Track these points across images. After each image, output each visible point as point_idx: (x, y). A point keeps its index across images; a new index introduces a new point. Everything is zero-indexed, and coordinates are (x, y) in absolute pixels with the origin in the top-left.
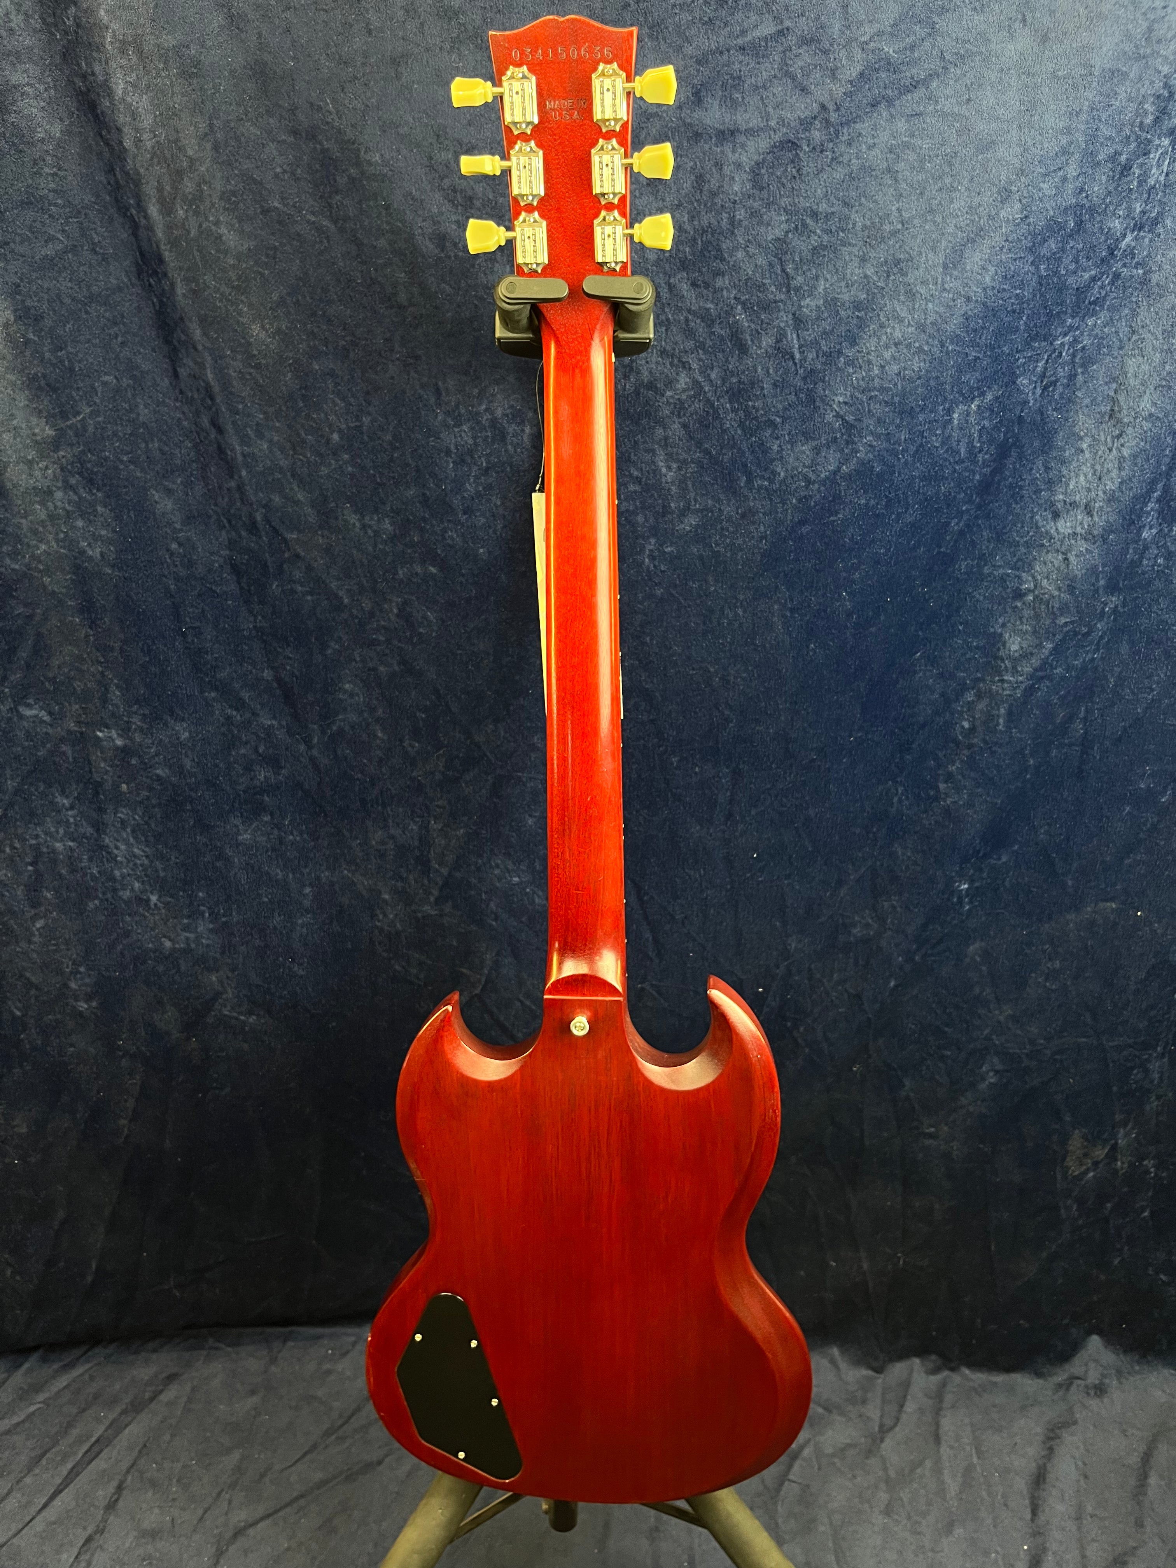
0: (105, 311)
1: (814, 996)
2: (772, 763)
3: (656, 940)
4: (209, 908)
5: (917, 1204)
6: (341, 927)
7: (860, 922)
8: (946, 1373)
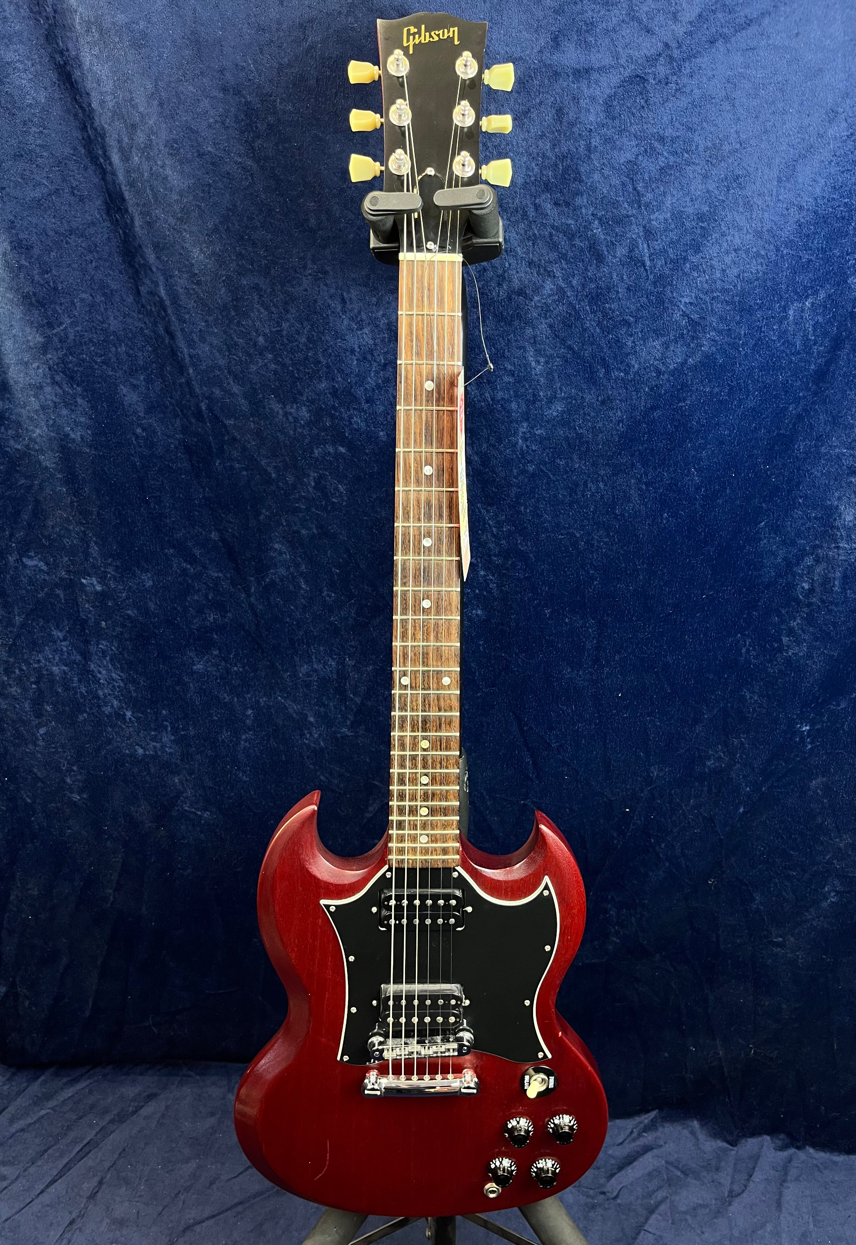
0: (82, 242)
1: (674, 818)
2: (633, 615)
3: (535, 764)
4: (171, 723)
5: (767, 1003)
6: (277, 743)
7: (714, 755)
8: (792, 1150)
